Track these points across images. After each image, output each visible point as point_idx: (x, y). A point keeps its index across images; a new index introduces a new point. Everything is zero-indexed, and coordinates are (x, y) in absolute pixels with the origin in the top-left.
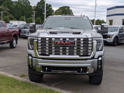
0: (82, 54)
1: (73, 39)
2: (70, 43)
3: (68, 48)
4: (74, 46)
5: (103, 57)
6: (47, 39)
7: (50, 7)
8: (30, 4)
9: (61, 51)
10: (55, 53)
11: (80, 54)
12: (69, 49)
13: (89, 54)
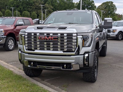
0: (66, 50)
1: (57, 34)
2: (54, 38)
3: (51, 43)
4: (58, 42)
5: (90, 53)
6: (33, 34)
7: (93, 3)
8: (72, 1)
9: (45, 46)
10: (40, 48)
11: (64, 50)
12: (53, 45)
13: (73, 50)
